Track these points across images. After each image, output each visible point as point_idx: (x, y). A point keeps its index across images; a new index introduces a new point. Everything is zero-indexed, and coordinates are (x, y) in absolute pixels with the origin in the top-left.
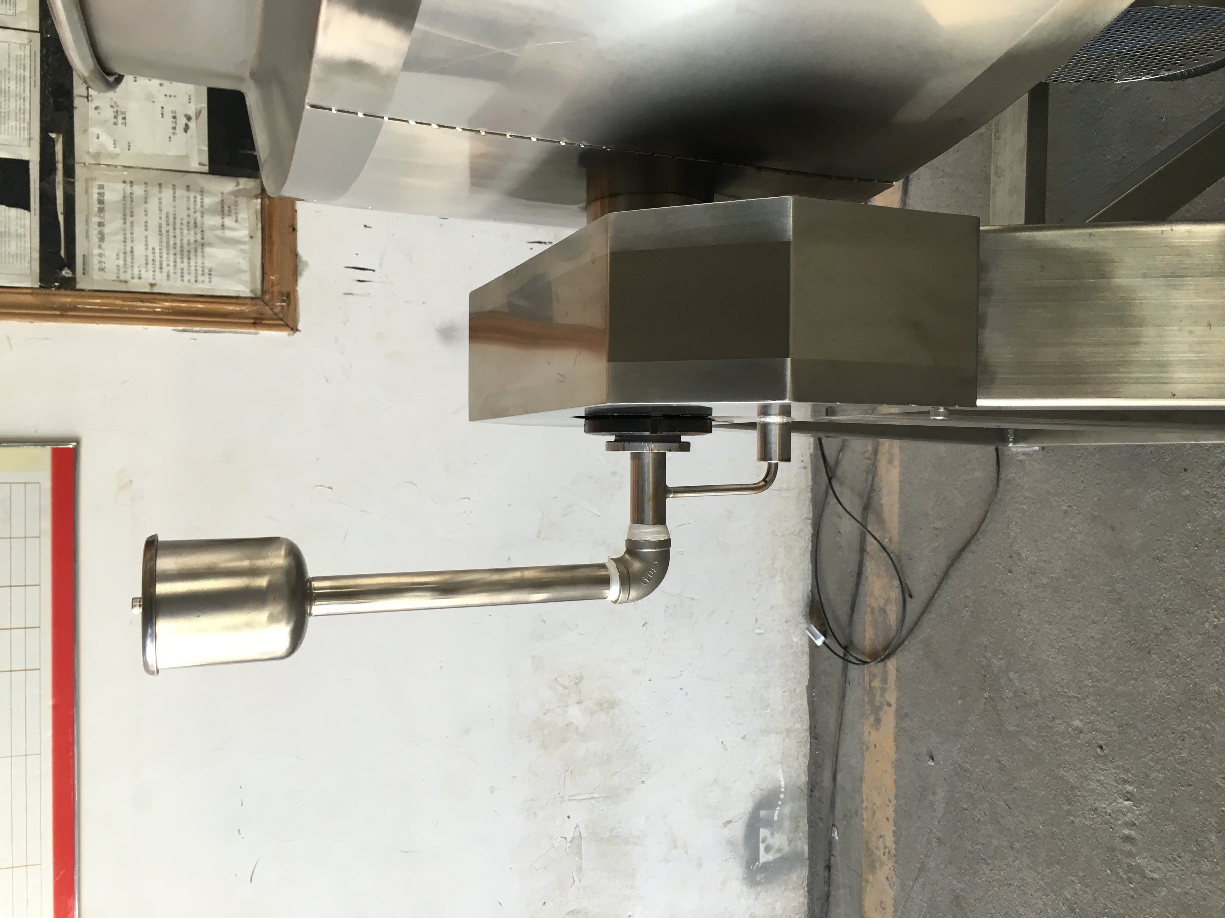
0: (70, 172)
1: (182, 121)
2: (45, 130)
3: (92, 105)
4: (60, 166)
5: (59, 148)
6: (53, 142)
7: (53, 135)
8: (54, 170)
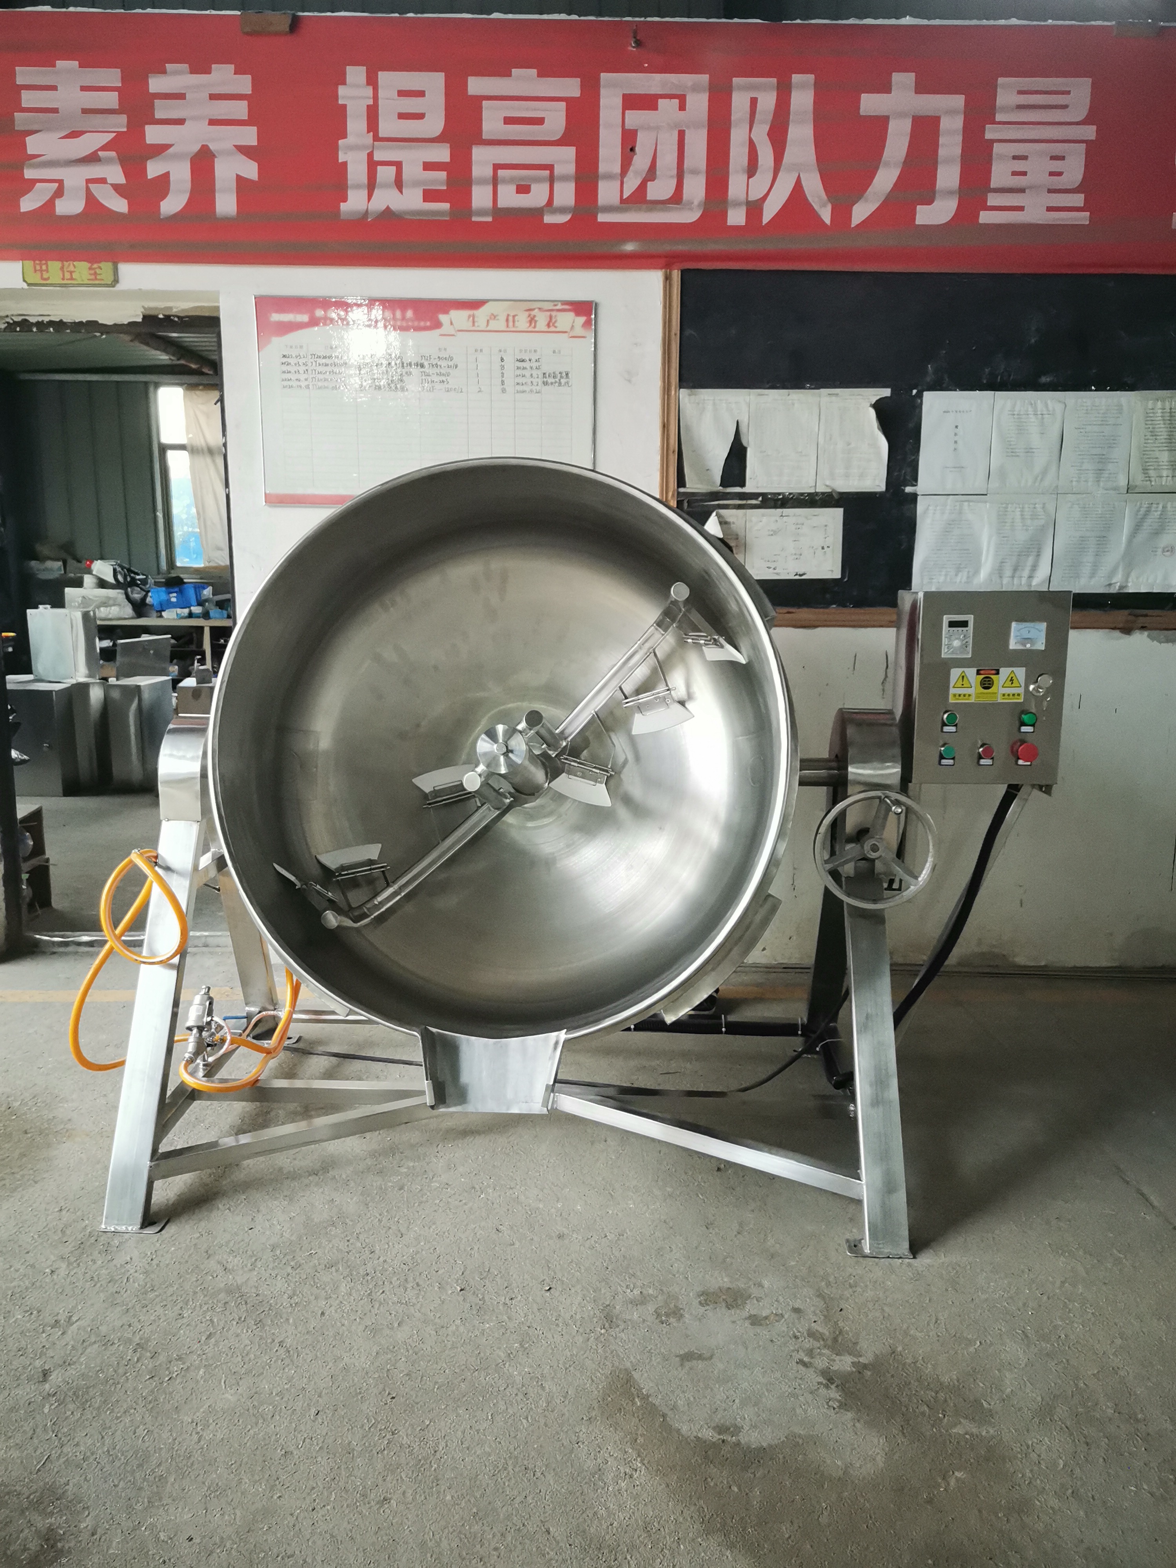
0: (740, 507)
1: (773, 565)
2: (764, 495)
3: (778, 518)
4: (744, 502)
5: (754, 502)
6: (757, 499)
7: (760, 499)
8: (741, 499)
